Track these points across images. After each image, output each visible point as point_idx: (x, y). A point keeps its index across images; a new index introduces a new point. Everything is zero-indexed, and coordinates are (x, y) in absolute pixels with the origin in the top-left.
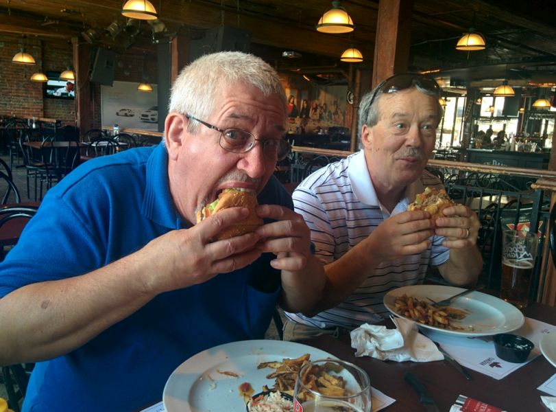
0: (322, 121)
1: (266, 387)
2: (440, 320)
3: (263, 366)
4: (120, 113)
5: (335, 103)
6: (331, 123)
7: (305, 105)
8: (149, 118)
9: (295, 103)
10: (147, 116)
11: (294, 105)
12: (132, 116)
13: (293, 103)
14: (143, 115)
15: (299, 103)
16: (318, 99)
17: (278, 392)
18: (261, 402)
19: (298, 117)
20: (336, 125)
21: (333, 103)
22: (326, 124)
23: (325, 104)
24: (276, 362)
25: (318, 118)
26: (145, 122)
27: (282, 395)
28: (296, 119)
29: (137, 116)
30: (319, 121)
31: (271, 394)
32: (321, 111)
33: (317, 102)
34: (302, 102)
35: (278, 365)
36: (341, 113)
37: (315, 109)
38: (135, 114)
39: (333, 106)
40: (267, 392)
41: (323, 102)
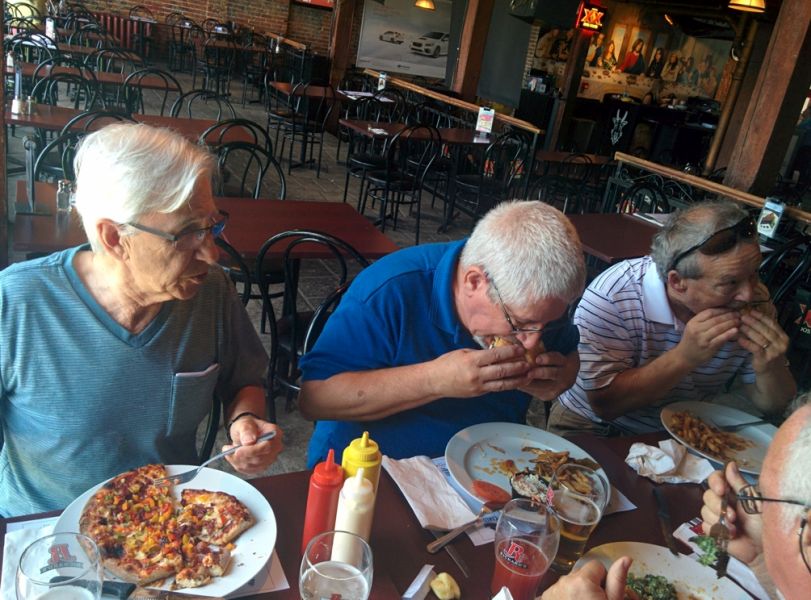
0: (680, 85)
1: (527, 468)
2: (712, 447)
3: (527, 449)
4: (385, 37)
5: (709, 58)
6: (694, 90)
7: (659, 57)
8: (422, 48)
9: (643, 52)
10: (420, 45)
11: (641, 55)
12: (400, 42)
13: (640, 51)
14: (415, 44)
15: (649, 52)
16: (681, 50)
17: (537, 476)
18: (522, 480)
19: (642, 75)
20: (701, 95)
21: (705, 58)
22: (684, 90)
23: (691, 59)
24: (539, 449)
25: (675, 80)
26: (415, 53)
27: (540, 479)
28: (638, 78)
29: (408, 44)
30: (675, 84)
31: (531, 475)
32: (681, 69)
33: (678, 54)
34: (655, 51)
35: (540, 453)
36: (714, 76)
37: (674, 65)
38: (405, 40)
39: (704, 64)
40: (528, 473)
41: (688, 56)
